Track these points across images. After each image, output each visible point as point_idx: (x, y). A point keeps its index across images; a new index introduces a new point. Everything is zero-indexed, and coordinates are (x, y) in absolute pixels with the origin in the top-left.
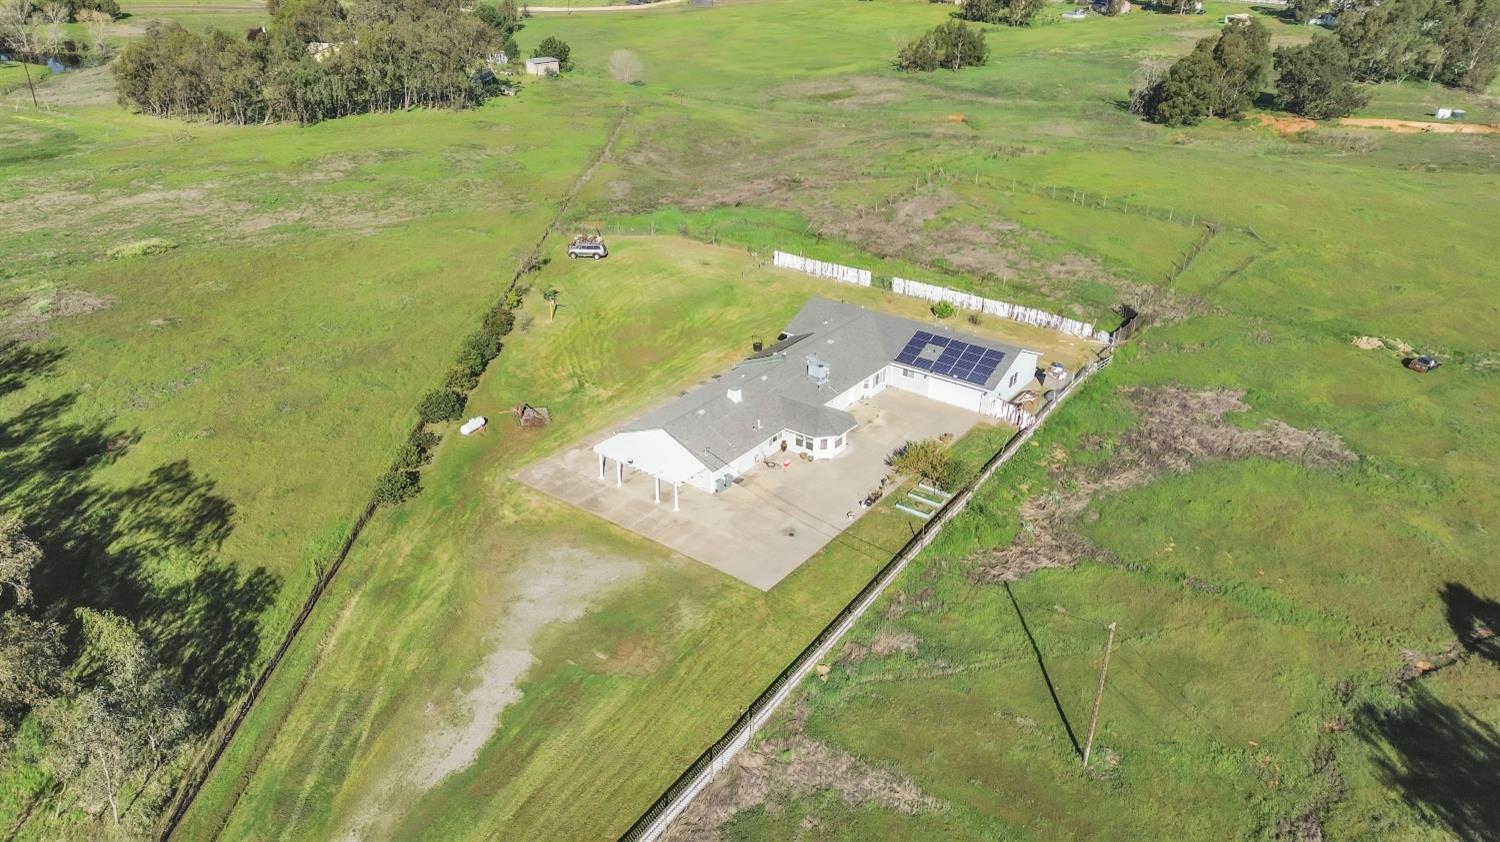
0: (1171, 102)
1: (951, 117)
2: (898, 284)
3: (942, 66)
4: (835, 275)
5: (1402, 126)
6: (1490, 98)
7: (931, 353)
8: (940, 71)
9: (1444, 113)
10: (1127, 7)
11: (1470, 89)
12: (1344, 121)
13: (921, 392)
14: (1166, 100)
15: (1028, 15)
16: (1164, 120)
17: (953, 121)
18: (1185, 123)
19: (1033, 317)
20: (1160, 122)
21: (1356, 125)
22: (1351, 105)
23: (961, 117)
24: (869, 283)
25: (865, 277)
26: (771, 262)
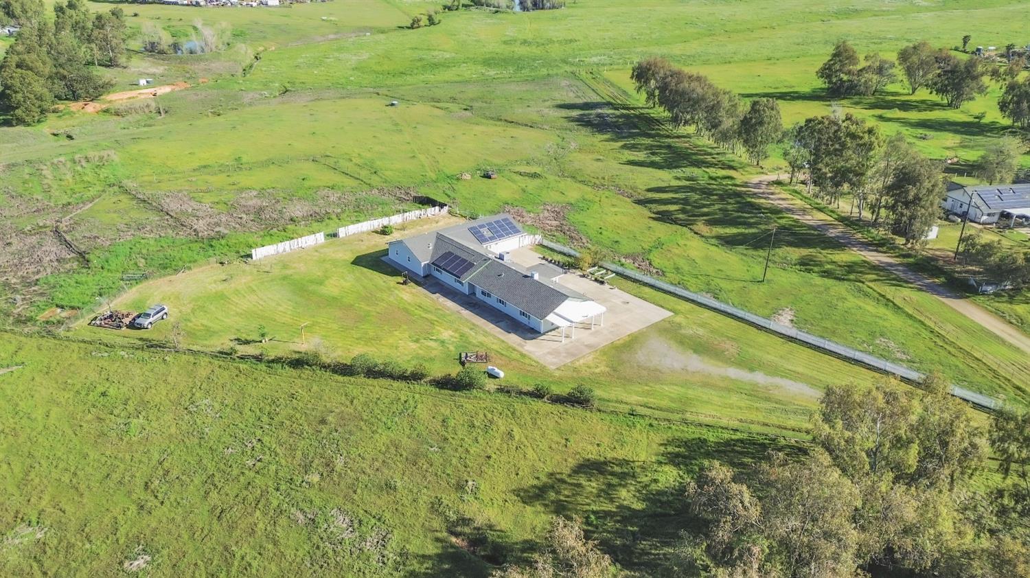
2: (342, 232)
4: (300, 245)
5: (135, 94)
6: (141, 70)
9: (143, 82)
24: (323, 240)
25: (320, 237)
26: (249, 259)
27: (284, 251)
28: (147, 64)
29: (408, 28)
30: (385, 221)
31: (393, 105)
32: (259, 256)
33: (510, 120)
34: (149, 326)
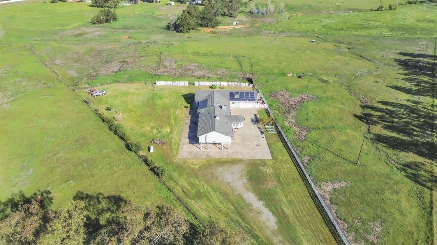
0: (183, 27)
1: (125, 37)
2: (196, 83)
3: (106, 22)
4: (177, 84)
5: (229, 27)
6: (239, 19)
7: (237, 96)
8: (105, 24)
9: (235, 23)
10: (140, 2)
11: (235, 17)
12: (218, 27)
13: (238, 107)
14: (182, 26)
15: (116, 5)
16: (182, 31)
17: (125, 38)
18: (187, 32)
19: (233, 84)
20: (181, 32)
21: (220, 28)
22: (217, 24)
23: (127, 37)
24: (188, 85)
25: (186, 83)
26: (155, 85)
27: (170, 85)
28: (244, 17)
29: (375, 10)
30: (214, 83)
31: (312, 42)
32: (159, 85)
33: (362, 56)
34: (95, 96)
